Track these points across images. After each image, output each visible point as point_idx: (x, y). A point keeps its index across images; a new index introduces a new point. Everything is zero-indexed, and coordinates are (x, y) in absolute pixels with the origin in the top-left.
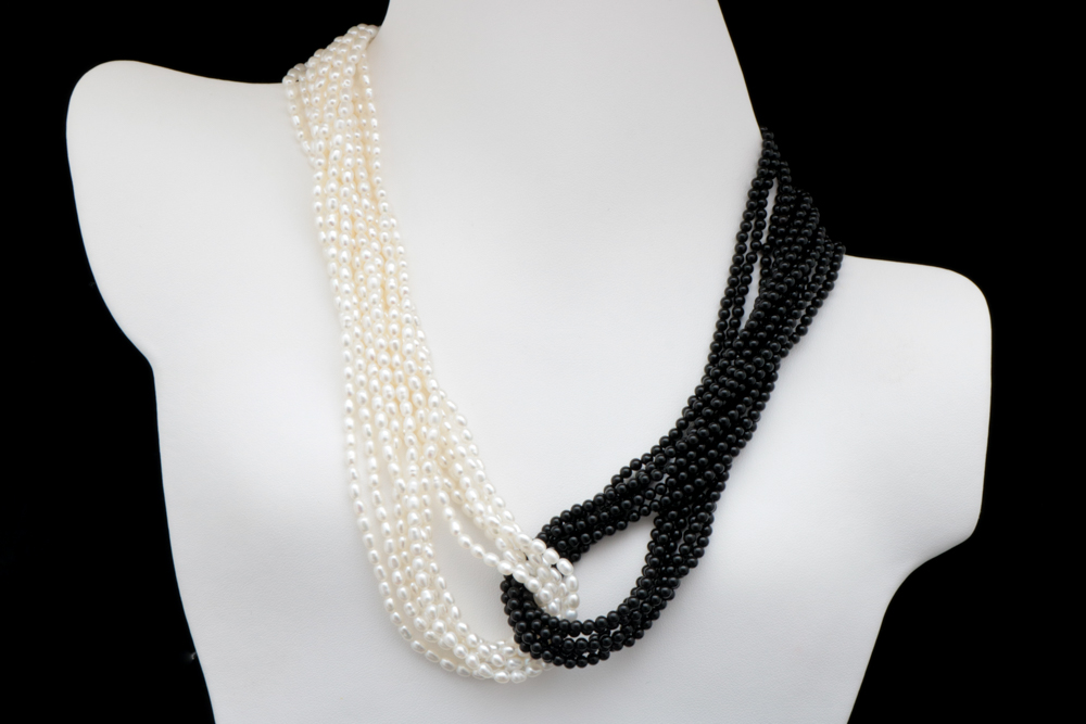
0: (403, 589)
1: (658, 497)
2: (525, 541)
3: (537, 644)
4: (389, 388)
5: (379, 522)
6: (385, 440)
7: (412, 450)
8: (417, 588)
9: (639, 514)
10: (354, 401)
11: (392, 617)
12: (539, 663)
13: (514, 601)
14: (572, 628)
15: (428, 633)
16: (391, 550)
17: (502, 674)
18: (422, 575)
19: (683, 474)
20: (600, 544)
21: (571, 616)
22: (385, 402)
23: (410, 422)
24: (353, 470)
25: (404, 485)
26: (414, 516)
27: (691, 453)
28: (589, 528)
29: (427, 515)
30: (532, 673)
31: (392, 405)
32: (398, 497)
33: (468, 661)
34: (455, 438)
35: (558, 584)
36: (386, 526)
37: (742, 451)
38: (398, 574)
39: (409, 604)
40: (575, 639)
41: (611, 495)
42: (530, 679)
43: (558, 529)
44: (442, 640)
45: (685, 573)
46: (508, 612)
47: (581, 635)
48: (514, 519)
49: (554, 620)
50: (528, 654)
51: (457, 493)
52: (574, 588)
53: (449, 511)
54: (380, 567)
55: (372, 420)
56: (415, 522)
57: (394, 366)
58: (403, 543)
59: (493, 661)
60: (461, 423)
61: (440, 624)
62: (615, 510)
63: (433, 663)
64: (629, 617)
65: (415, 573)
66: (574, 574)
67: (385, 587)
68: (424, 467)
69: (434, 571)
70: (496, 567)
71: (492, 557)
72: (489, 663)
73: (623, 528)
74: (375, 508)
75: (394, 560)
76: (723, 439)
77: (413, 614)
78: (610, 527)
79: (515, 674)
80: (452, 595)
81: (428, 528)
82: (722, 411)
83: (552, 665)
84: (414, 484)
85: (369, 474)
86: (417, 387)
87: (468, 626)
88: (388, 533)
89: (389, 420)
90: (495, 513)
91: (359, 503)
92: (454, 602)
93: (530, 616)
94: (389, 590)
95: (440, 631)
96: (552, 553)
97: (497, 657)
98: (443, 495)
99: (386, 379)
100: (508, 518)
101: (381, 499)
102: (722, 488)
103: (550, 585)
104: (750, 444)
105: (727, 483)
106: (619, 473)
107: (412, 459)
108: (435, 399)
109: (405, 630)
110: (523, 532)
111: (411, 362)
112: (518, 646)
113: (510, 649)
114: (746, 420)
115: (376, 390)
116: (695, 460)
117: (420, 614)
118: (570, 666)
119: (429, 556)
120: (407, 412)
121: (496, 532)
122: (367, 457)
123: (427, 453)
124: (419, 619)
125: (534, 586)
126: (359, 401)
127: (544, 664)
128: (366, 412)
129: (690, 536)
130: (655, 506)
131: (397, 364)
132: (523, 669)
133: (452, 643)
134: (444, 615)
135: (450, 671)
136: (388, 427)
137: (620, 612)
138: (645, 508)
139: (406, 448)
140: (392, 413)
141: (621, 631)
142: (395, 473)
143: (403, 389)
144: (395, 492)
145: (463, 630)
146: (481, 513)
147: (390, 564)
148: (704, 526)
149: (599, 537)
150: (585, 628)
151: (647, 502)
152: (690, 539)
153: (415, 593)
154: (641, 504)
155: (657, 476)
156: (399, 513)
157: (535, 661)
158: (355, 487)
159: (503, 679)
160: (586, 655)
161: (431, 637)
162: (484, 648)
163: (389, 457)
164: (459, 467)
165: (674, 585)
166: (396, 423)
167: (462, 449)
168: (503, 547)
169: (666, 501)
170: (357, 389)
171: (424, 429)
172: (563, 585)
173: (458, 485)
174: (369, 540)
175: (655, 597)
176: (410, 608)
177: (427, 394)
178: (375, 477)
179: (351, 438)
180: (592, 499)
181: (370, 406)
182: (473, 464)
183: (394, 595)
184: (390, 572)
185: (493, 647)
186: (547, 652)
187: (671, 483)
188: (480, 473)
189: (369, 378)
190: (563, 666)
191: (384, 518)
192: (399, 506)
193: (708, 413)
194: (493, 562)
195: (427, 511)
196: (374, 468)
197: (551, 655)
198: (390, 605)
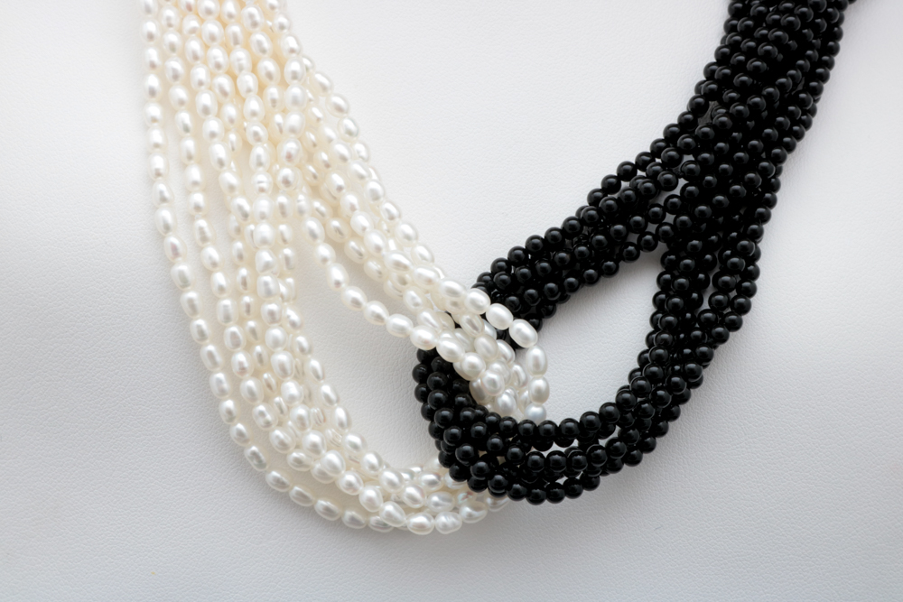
0: (251, 383)
1: (670, 218)
2: (453, 292)
3: (482, 464)
4: (217, 53)
5: (207, 272)
6: (213, 135)
7: (259, 150)
8: (273, 382)
9: (639, 247)
10: (161, 76)
11: (233, 433)
12: (481, 500)
13: (439, 395)
14: (540, 434)
15: (295, 455)
16: (227, 318)
17: (420, 519)
18: (282, 357)
19: (709, 178)
20: (575, 298)
21: (535, 415)
22: (212, 75)
23: (254, 105)
24: (162, 187)
25: (247, 208)
26: (265, 256)
27: (721, 144)
28: (556, 273)
29: (287, 259)
30: (470, 516)
31: (224, 81)
32: (238, 230)
33: (363, 500)
34: (329, 132)
35: (511, 367)
36: (220, 278)
37: (800, 145)
38: (241, 357)
39: (262, 408)
40: (545, 454)
41: (591, 217)
42: (467, 527)
43: (505, 277)
44: (318, 466)
45: (722, 339)
46: (428, 414)
47: (555, 447)
48: (433, 260)
49: (508, 423)
50: (464, 485)
51: (336, 223)
52: (539, 369)
53: (324, 250)
54: (211, 348)
55: (190, 105)
56: (267, 266)
57: (225, 18)
58: (248, 306)
59: (405, 499)
60: (339, 109)
61: (314, 438)
62: (599, 242)
63: (303, 508)
64: (634, 414)
65: (271, 353)
66: (538, 344)
67: (219, 381)
68: (280, 178)
69: (302, 350)
70: (408, 338)
71: (400, 321)
72: (399, 502)
73: (611, 272)
74: (200, 249)
75: (234, 335)
76: (770, 123)
77: (268, 424)
78: (591, 271)
79: (443, 519)
80: (334, 389)
81: (290, 280)
82: (765, 78)
83: (506, 500)
84: (264, 205)
85: (188, 193)
86: (264, 51)
87: (363, 440)
88: (221, 289)
89: (220, 105)
90: (400, 249)
91: (173, 240)
93: (467, 418)
94: (226, 386)
95: (315, 448)
96: (500, 313)
97: (411, 490)
98: (313, 224)
99: (213, 38)
100: (423, 258)
101: (209, 234)
102: (771, 203)
103: (496, 366)
104: (809, 135)
105: (778, 194)
106: (599, 186)
107: (260, 164)
108: (294, 66)
109: (254, 454)
110: (448, 278)
112: (446, 471)
113: (432, 477)
114: (803, 95)
115: (196, 57)
116: (727, 157)
117: (280, 424)
118: (536, 500)
119: (293, 324)
120: (249, 90)
121: (404, 282)
122: (184, 167)
123: (284, 154)
124: (278, 432)
125: (473, 366)
126: (169, 75)
127: (489, 500)
128: (180, 92)
129: (727, 278)
130: (665, 232)
131: (230, 16)
132: (456, 509)
133: (335, 468)
134: (321, 423)
135: (332, 522)
136: (218, 116)
137: (621, 403)
138: (648, 237)
139: (248, 147)
140: (225, 94)
141: (621, 438)
142: (232, 188)
143: (240, 55)
144: (234, 220)
145: (355, 447)
146: (378, 249)
147: (228, 342)
148: (748, 265)
149: (573, 288)
150: (561, 433)
151: (652, 228)
152: (726, 283)
153: (270, 390)
154: (641, 230)
155: (668, 181)
156: (240, 257)
157: (476, 494)
158: (166, 214)
159: (421, 527)
160: (561, 481)
161: (299, 462)
162: (390, 475)
163: (221, 163)
164: (338, 179)
165: (705, 360)
166: (231, 110)
167: (341, 149)
168: (417, 305)
169: (683, 223)
170: (164, 57)
171: (278, 118)
172: (517, 367)
173: (336, 212)
174: (191, 301)
175: (676, 379)
176: (262, 414)
177: (281, 63)
178: (198, 198)
179: (157, 136)
180: (559, 226)
181: (187, 85)
182: (362, 172)
183: (236, 394)
184: (228, 355)
185: (406, 476)
186: (499, 477)
187: (691, 193)
188: (373, 185)
189: (185, 39)
190: (525, 501)
191: (214, 264)
192: (239, 245)
193: (743, 83)
194: (402, 329)
195: (288, 251)
196: (195, 183)
197: (505, 482)
198: (229, 412)
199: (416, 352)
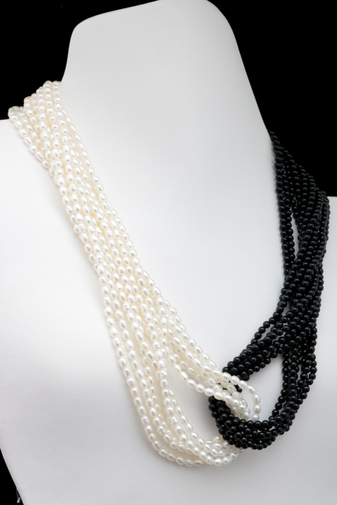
0: (156, 419)
1: (281, 345)
2: (217, 374)
3: (244, 439)
4: (131, 297)
5: (139, 379)
6: (135, 328)
7: (154, 333)
10: (111, 307)
11: (149, 437)
13: (224, 415)
14: (256, 426)
16: (147, 396)
17: (218, 461)
18: (169, 408)
19: (293, 331)
22: (130, 305)
23: (148, 316)
24: (120, 350)
30: (233, 457)
36: (143, 381)
53: (177, 367)
54: (142, 407)
56: (164, 376)
57: (131, 282)
67: (145, 420)
68: (162, 342)
70: (204, 393)
71: (210, 390)
72: (211, 455)
73: (268, 363)
74: (135, 371)
78: (257, 367)
79: (225, 459)
80: (185, 417)
84: (159, 353)
85: (129, 351)
86: (147, 294)
87: (197, 434)
88: (144, 385)
89: (135, 316)
91: (126, 369)
92: (188, 421)
93: (236, 423)
94: (147, 421)
95: (184, 440)
96: (235, 379)
97: (214, 450)
99: (129, 291)
101: (137, 365)
106: (258, 331)
107: (155, 338)
109: (156, 444)
111: (141, 279)
115: (123, 299)
116: (298, 322)
119: (172, 396)
120: (145, 310)
122: (125, 341)
124: (167, 436)
125: (236, 404)
126: (114, 306)
128: (120, 313)
129: (306, 368)
131: (133, 282)
132: (229, 455)
133: (191, 447)
135: (181, 464)
136: (135, 320)
138: (275, 353)
140: (136, 311)
142: (145, 348)
143: (139, 296)
145: (195, 437)
147: (147, 405)
148: (312, 361)
152: (306, 370)
154: (273, 351)
155: (280, 332)
156: (149, 372)
158: (123, 360)
159: (218, 463)
161: (174, 445)
162: (207, 446)
163: (141, 339)
164: (177, 339)
166: (139, 318)
167: (171, 322)
168: (213, 384)
169: (286, 347)
170: (112, 299)
174: (135, 392)
176: (161, 430)
178: (133, 352)
179: (114, 330)
181: (122, 309)
182: (179, 329)
183: (151, 424)
184: (148, 410)
188: (191, 341)
189: (118, 292)
191: (141, 376)
194: (201, 390)
196: (131, 347)
197: (247, 440)
198: (149, 430)
199: (208, 399)
